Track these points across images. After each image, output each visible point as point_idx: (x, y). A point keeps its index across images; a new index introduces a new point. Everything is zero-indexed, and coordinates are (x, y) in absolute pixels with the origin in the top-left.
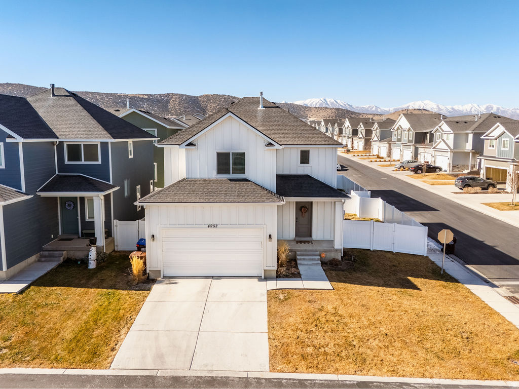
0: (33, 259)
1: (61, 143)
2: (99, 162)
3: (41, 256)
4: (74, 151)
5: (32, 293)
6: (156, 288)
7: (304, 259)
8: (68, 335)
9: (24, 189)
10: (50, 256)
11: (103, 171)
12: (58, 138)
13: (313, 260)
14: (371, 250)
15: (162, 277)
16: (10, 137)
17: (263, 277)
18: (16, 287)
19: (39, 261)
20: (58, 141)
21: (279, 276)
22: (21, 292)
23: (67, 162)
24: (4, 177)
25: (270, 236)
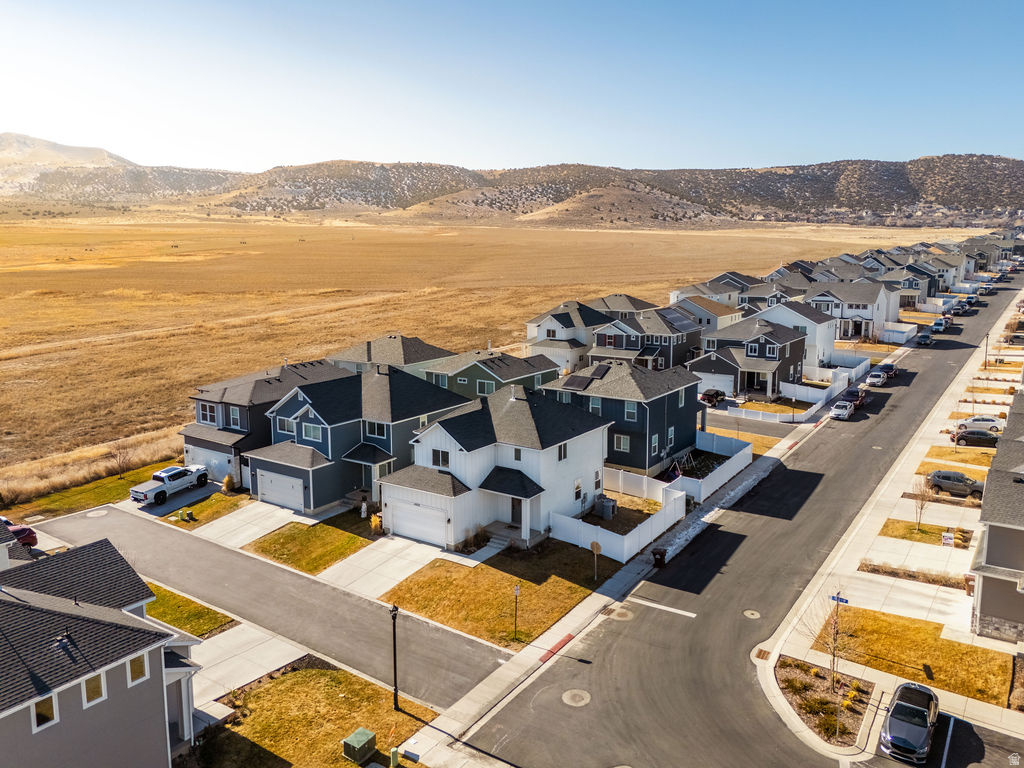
0: (337, 503)
1: (365, 422)
2: (385, 438)
3: (342, 502)
4: (372, 425)
5: (318, 528)
6: (382, 540)
7: (493, 542)
8: (314, 555)
9: (330, 458)
10: (348, 503)
11: (386, 444)
12: (362, 419)
15: (391, 533)
16: (323, 423)
17: (445, 549)
18: (311, 522)
19: (339, 506)
21: (456, 552)
22: (313, 525)
23: (368, 435)
24: (321, 447)
25: (449, 521)
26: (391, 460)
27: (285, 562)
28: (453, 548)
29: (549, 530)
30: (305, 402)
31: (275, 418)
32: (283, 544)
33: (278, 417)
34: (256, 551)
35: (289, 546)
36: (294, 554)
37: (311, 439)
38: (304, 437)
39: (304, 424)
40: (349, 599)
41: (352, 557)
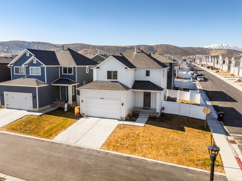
0: (49, 106)
1: (61, 67)
2: (73, 74)
3: (52, 106)
4: (65, 69)
5: (43, 116)
6: (82, 119)
7: (142, 115)
8: (46, 129)
9: (46, 83)
10: (55, 106)
11: (73, 77)
12: (60, 65)
13: (145, 116)
14: (179, 115)
15: (85, 115)
16: (42, 65)
17: (120, 120)
18: (39, 114)
19: (51, 107)
20: (59, 66)
21: (126, 120)
22: (40, 116)
23: (63, 74)
24: (40, 78)
25: (123, 104)
26: (76, 84)
27: (28, 134)
28: (125, 119)
29: (163, 109)
30: (31, 56)
31: (13, 67)
32: (25, 126)
33: (14, 67)
34: (8, 130)
35: (29, 126)
36: (33, 129)
37: (35, 75)
38: (30, 74)
39: (30, 67)
40: (82, 151)
41: (70, 128)
